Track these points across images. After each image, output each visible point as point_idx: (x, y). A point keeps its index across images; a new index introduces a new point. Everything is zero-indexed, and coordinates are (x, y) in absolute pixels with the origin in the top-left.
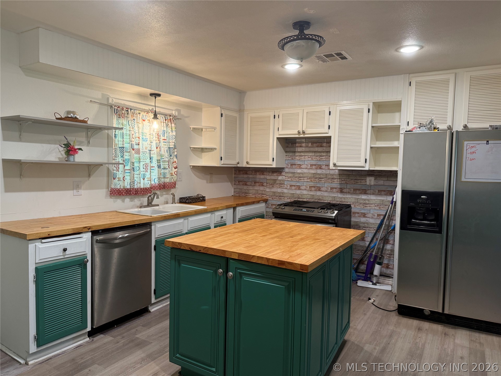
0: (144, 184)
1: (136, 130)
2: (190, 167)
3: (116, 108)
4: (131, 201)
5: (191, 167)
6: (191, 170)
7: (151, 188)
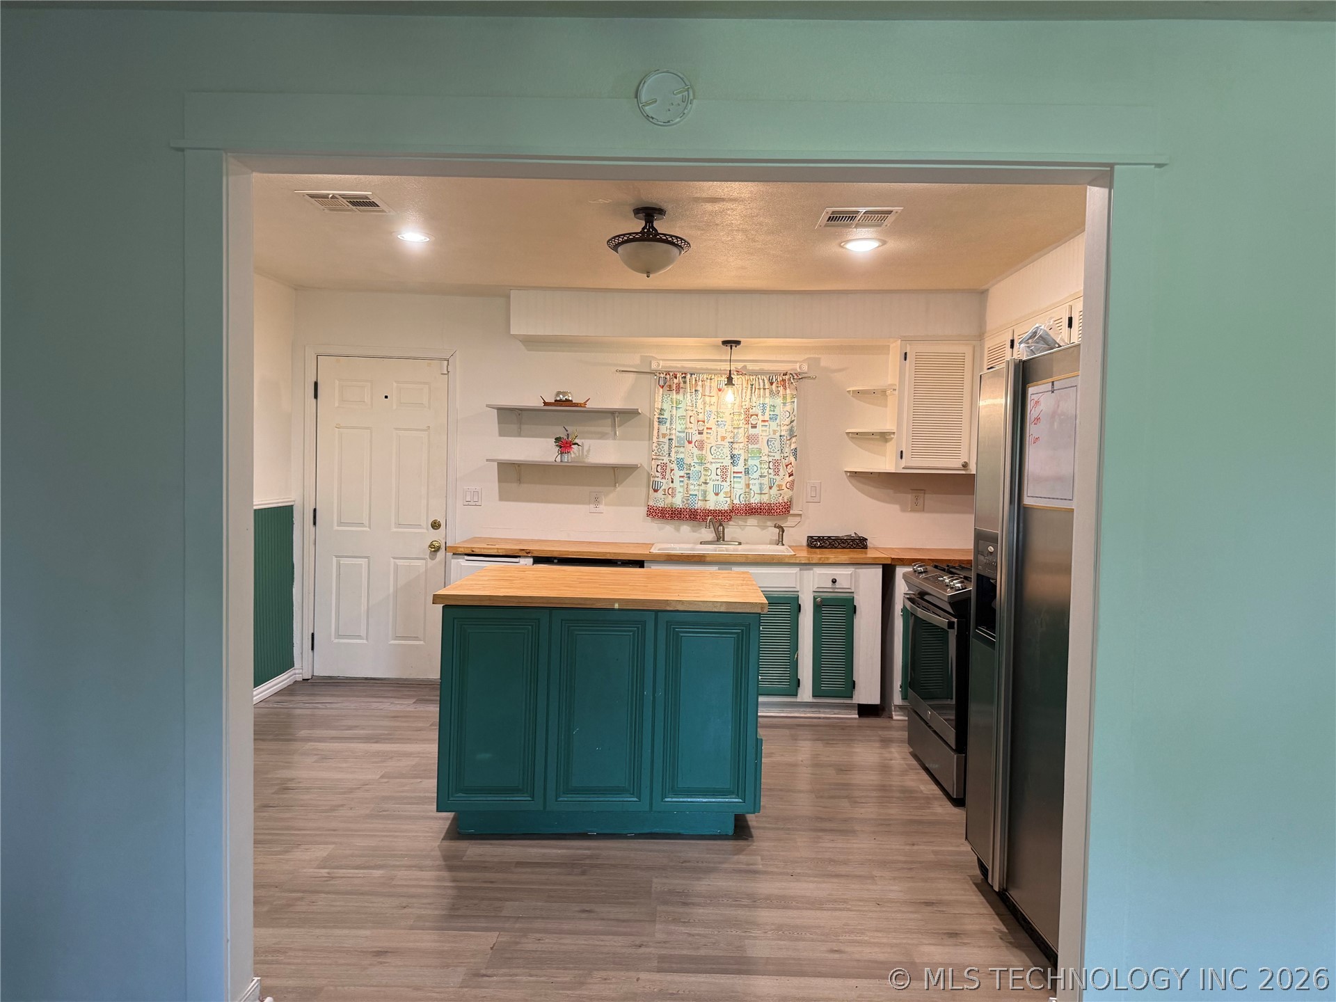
0: (717, 502)
1: (699, 409)
2: (846, 474)
3: (662, 375)
4: (694, 532)
5: (849, 474)
6: (848, 481)
7: (731, 511)
